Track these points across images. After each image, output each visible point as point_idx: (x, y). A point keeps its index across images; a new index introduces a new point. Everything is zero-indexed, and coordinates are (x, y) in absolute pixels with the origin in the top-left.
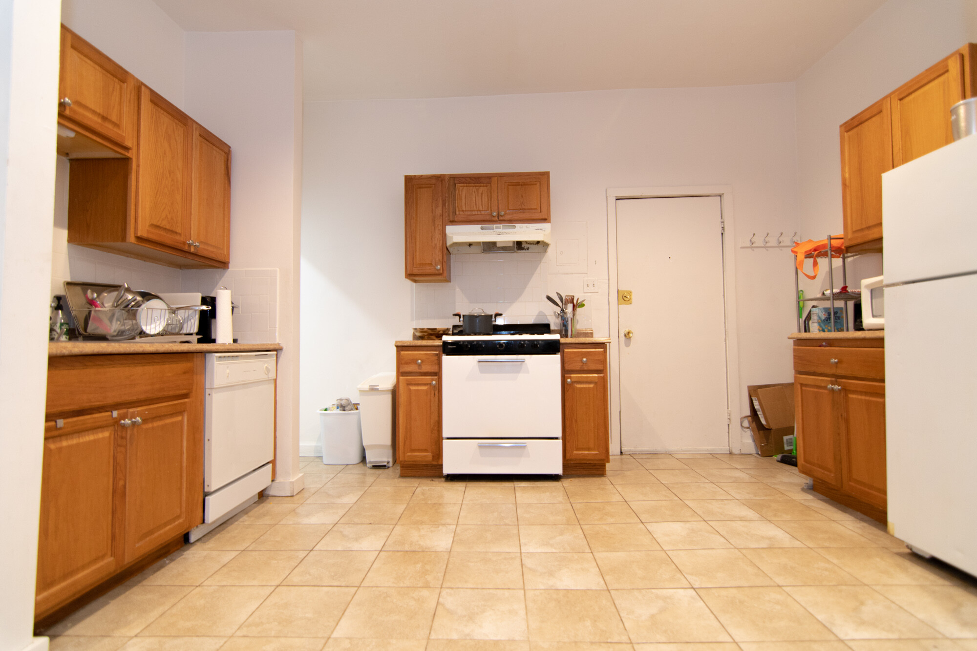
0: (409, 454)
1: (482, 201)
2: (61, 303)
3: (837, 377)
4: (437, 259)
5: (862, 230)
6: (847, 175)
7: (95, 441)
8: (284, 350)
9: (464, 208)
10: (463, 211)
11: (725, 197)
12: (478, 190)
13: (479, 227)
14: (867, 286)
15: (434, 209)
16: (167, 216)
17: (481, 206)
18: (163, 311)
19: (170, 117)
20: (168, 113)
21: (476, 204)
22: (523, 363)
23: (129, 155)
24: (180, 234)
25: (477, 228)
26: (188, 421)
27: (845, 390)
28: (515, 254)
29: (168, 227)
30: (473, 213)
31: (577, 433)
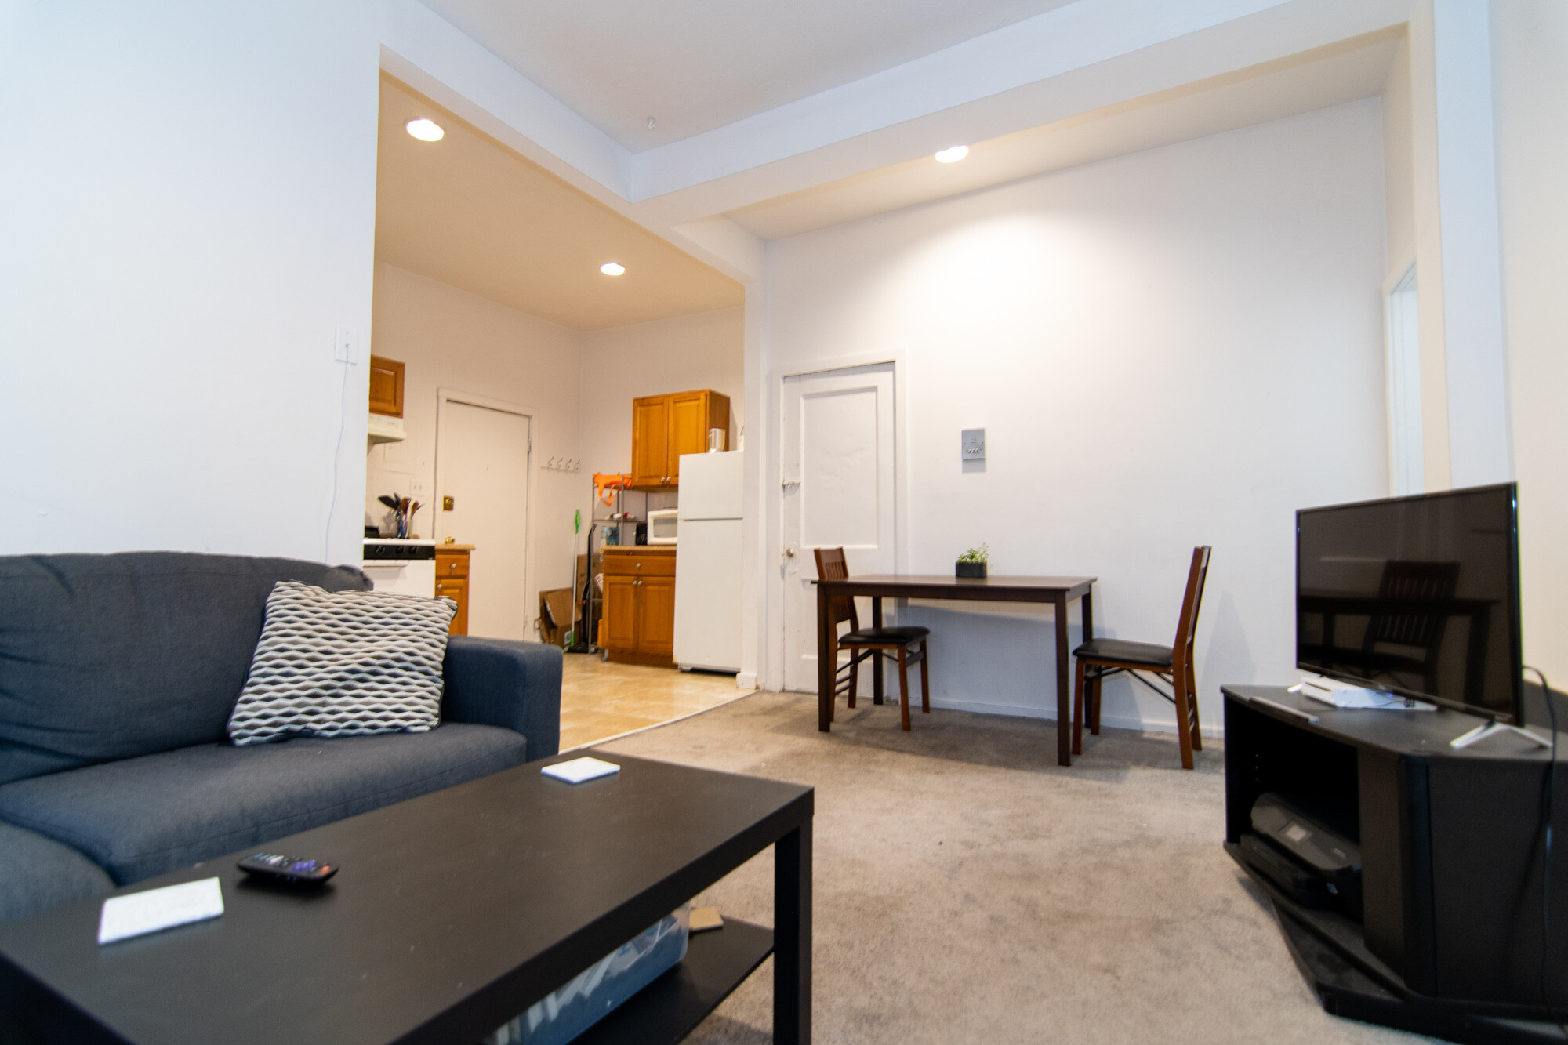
3: (638, 577)
5: (645, 477)
6: (637, 436)
11: (534, 420)
14: (652, 517)
27: (644, 584)
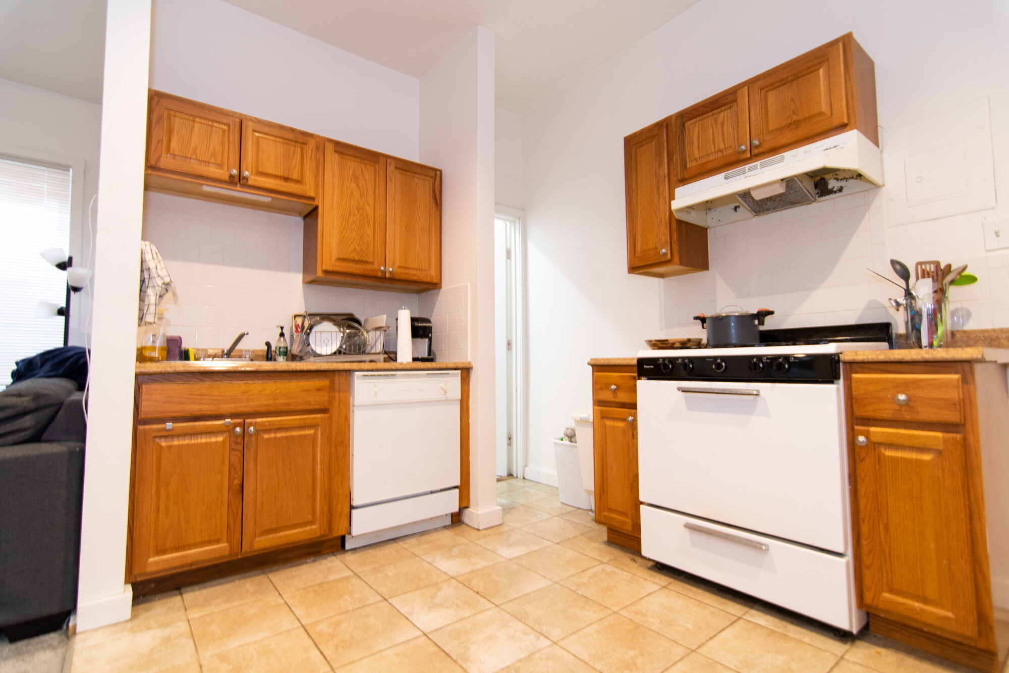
0: (606, 514)
1: (723, 135)
2: (284, 331)
4: (663, 240)
7: (206, 444)
8: (473, 368)
9: (697, 156)
10: (696, 159)
12: (716, 120)
13: (722, 175)
15: (657, 170)
16: (355, 248)
17: (721, 141)
18: (334, 334)
19: (359, 160)
20: (356, 157)
21: (714, 143)
22: (758, 397)
23: (315, 203)
24: (372, 263)
25: (719, 178)
26: (322, 434)
28: (814, 204)
29: (356, 258)
30: (711, 158)
31: (890, 554)
